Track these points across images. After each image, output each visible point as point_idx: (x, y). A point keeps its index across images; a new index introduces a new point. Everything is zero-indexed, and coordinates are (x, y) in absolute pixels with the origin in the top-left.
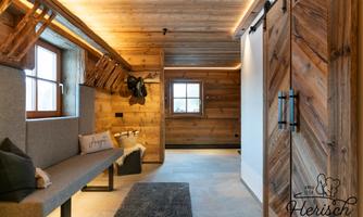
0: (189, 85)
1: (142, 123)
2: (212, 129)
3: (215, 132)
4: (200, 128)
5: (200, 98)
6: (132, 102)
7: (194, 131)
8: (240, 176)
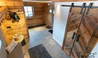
0: (28, 7)
1: (20, 28)
2: (37, 21)
3: (38, 22)
4: (34, 21)
5: (33, 12)
6: (13, 22)
7: (32, 23)
8: (52, 38)
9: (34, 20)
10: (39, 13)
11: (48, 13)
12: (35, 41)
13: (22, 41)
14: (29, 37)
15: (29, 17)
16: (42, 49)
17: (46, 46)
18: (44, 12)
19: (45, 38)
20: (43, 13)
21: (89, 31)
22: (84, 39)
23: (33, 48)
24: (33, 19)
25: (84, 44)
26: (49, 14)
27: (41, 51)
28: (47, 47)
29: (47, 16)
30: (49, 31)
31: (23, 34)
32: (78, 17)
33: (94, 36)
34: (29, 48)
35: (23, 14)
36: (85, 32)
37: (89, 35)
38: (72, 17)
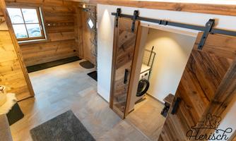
2: (56, 49)
5: (40, 23)
8: (96, 91)
9: (47, 47)
10: (61, 28)
11: (84, 28)
12: (52, 103)
13: (10, 111)
14: (32, 96)
15: (29, 39)
16: (70, 125)
17: (80, 114)
18: (73, 24)
19: (80, 93)
20: (71, 28)
21: (204, 90)
22: (192, 107)
23: (47, 124)
24: (44, 43)
25: (191, 120)
26: (86, 30)
27: (69, 129)
28: (83, 116)
29: (82, 35)
30: (88, 74)
31: (12, 88)
32: (129, 38)
33: (218, 103)
34: (34, 126)
35: (8, 32)
36: (195, 93)
37: (205, 99)
38: (120, 37)
